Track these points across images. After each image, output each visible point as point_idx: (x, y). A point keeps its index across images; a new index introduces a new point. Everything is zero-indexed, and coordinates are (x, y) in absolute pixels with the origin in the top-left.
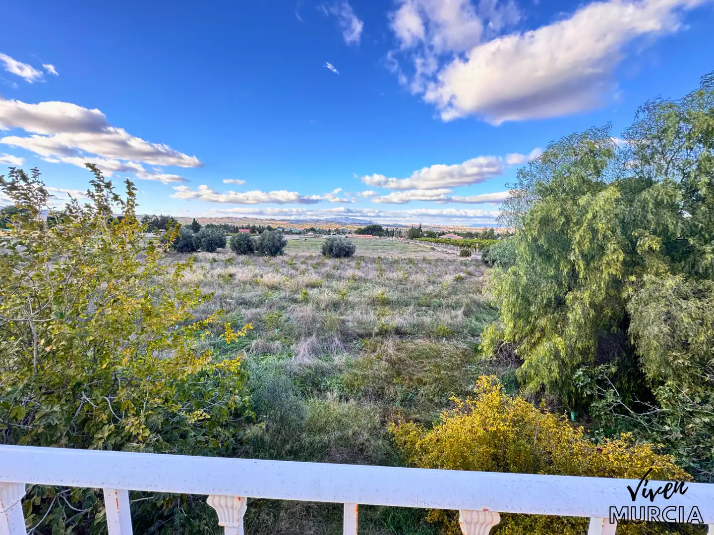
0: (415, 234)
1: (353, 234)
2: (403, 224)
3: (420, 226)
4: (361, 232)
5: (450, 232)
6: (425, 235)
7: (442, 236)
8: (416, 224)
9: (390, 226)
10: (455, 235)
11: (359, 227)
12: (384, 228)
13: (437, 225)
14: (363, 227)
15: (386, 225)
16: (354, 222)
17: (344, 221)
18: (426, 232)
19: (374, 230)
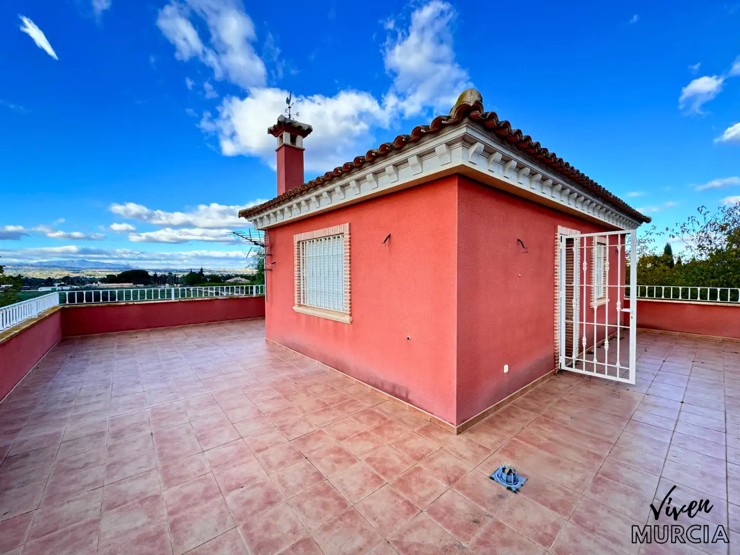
0: (196, 278)
1: (99, 283)
2: (179, 268)
3: (202, 269)
4: (111, 279)
5: (237, 276)
6: (208, 280)
7: (228, 281)
8: (196, 268)
9: (159, 271)
10: (241, 279)
11: (108, 274)
12: (151, 274)
13: (222, 269)
14: (116, 273)
15: (152, 270)
16: (98, 266)
17: (77, 266)
18: (209, 276)
19: (137, 277)
